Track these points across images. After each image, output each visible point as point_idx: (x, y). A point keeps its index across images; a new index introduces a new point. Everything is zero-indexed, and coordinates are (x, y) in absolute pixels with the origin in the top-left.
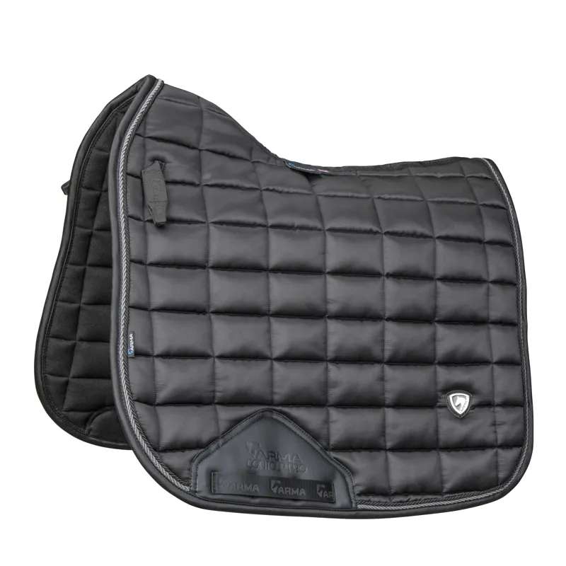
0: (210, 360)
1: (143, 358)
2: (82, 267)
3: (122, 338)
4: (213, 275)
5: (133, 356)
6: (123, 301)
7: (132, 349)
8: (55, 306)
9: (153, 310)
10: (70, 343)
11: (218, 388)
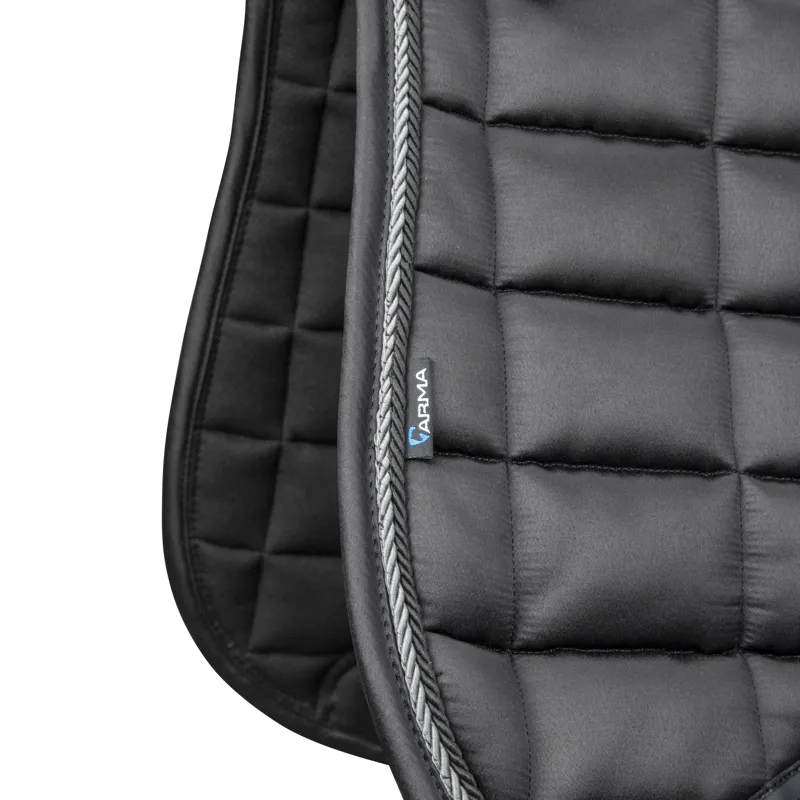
0: (725, 484)
1: (467, 463)
2: (298, 212)
3: (385, 385)
4: (733, 176)
5: (429, 453)
6: (394, 244)
7: (425, 426)
8: (217, 333)
9: (511, 287)
10: (264, 447)
11: (756, 591)
